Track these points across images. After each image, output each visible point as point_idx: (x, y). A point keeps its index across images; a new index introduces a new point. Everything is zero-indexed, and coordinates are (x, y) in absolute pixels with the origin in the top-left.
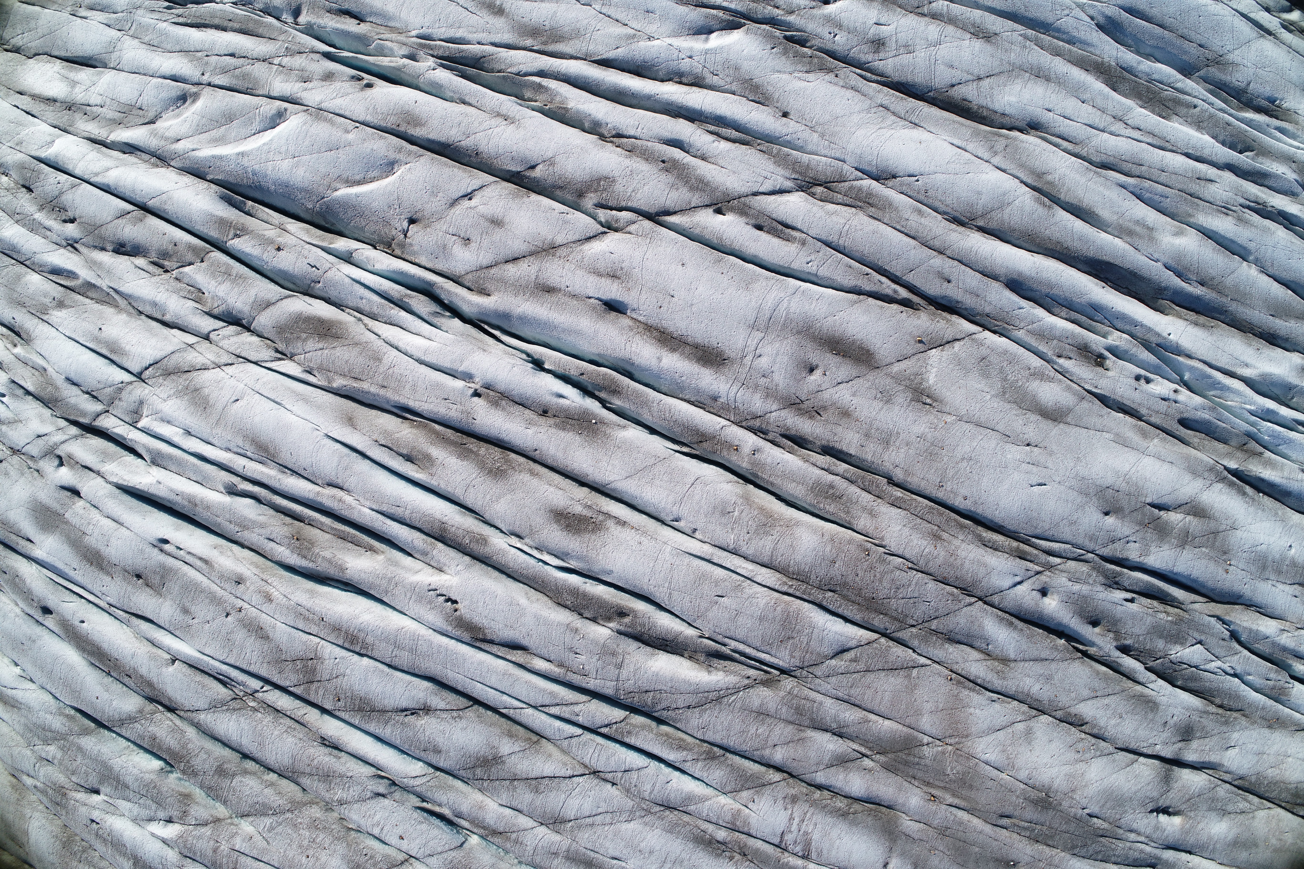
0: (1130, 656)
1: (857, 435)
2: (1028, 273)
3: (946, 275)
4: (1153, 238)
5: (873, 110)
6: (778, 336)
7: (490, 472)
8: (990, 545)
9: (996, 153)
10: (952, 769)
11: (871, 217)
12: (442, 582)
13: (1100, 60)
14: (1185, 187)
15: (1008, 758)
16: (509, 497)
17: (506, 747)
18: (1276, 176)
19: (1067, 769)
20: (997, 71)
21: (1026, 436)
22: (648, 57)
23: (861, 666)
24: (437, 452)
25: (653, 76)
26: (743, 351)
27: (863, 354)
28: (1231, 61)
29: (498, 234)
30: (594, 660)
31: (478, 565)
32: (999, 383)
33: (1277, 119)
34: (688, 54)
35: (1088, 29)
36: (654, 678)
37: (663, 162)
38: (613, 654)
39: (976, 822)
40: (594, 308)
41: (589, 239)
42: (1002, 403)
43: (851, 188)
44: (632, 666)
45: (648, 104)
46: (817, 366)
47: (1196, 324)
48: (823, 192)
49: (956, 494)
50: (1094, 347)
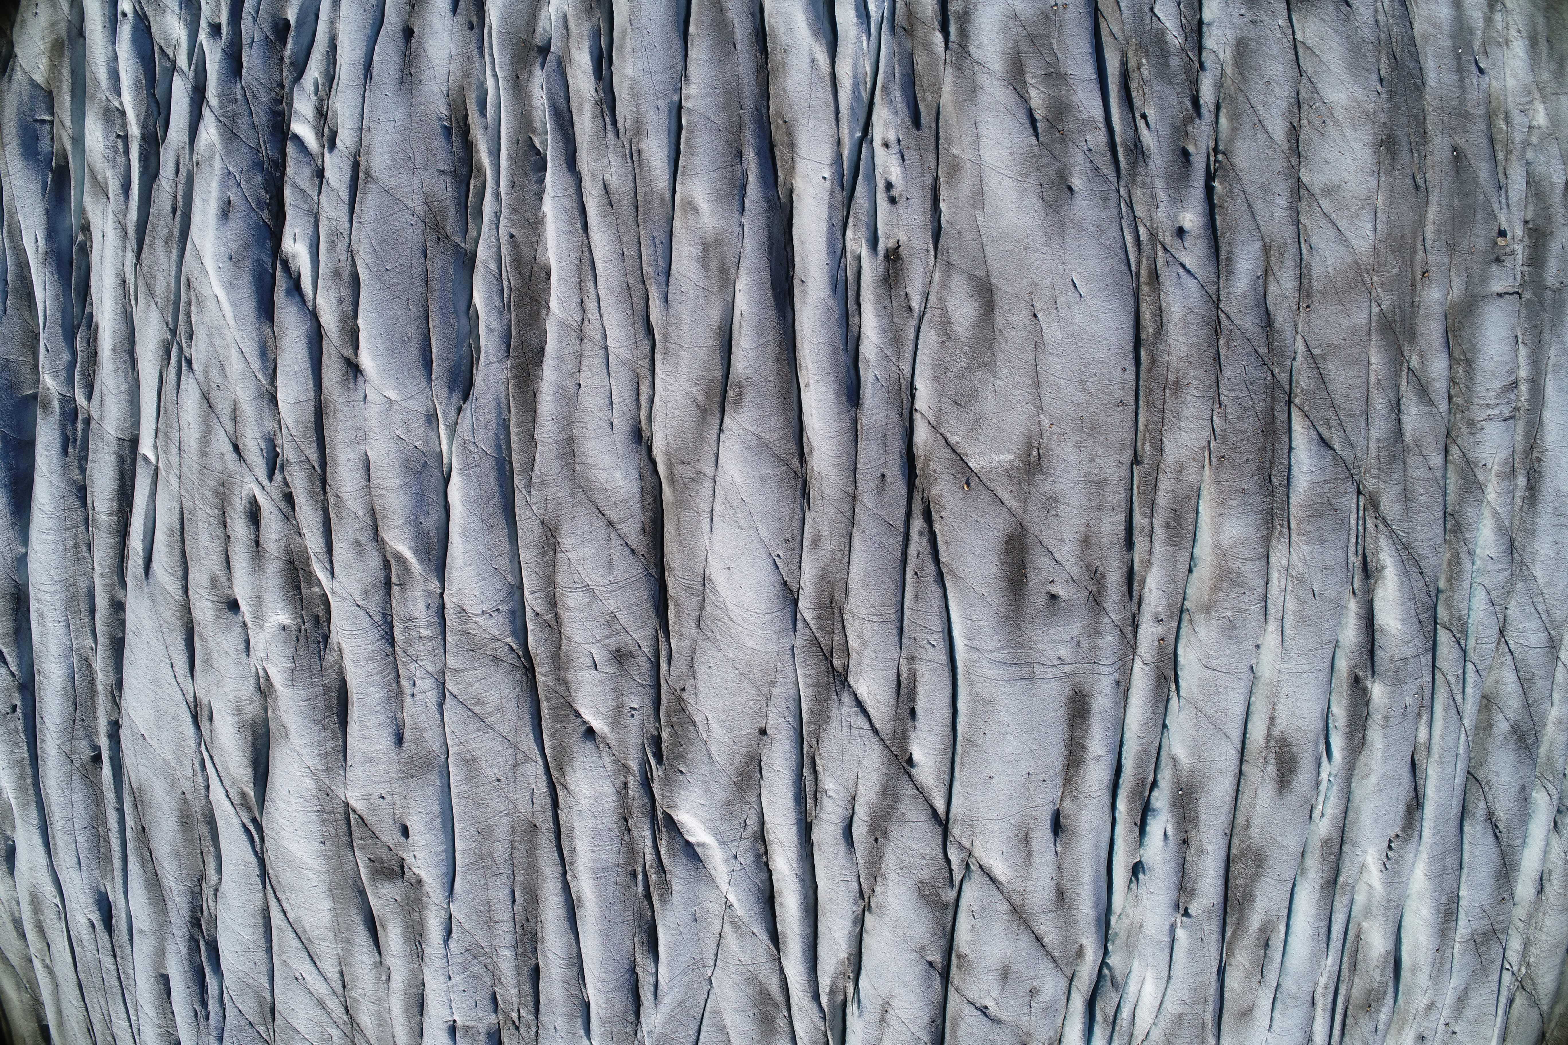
0: (1197, 92)
1: (1105, 519)
2: (833, 385)
3: (878, 482)
4: (716, 240)
5: (710, 635)
6: (1031, 648)
7: (1259, 866)
8: (1158, 318)
9: (699, 473)
10: (1393, 266)
11: (847, 595)
12: (1376, 861)
13: (512, 382)
14: (630, 218)
15: (1363, 207)
16: (1279, 839)
17: (1502, 727)
18: (551, 96)
19: (1348, 131)
20: (590, 506)
21: (1027, 322)
22: (753, 900)
23: (1331, 414)
24: (1255, 923)
25: (768, 883)
26: (1060, 678)
27: (1014, 547)
28: (425, 207)
29: (1018, 967)
30: (1407, 687)
31: (1350, 835)
32: (977, 374)
33: (467, 116)
34: (733, 861)
35: (480, 411)
36: (1407, 621)
37: (876, 840)
38: (1397, 672)
39: (1432, 214)
40: (1066, 844)
41: (992, 879)
42: (999, 364)
43: (821, 628)
44: (1402, 649)
45: (808, 877)
46: (1048, 593)
47: (792, 145)
48: (840, 658)
49: (1124, 382)
50: (881, 270)
